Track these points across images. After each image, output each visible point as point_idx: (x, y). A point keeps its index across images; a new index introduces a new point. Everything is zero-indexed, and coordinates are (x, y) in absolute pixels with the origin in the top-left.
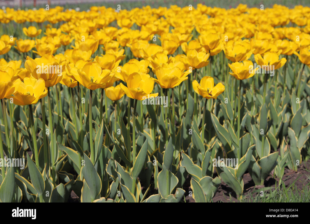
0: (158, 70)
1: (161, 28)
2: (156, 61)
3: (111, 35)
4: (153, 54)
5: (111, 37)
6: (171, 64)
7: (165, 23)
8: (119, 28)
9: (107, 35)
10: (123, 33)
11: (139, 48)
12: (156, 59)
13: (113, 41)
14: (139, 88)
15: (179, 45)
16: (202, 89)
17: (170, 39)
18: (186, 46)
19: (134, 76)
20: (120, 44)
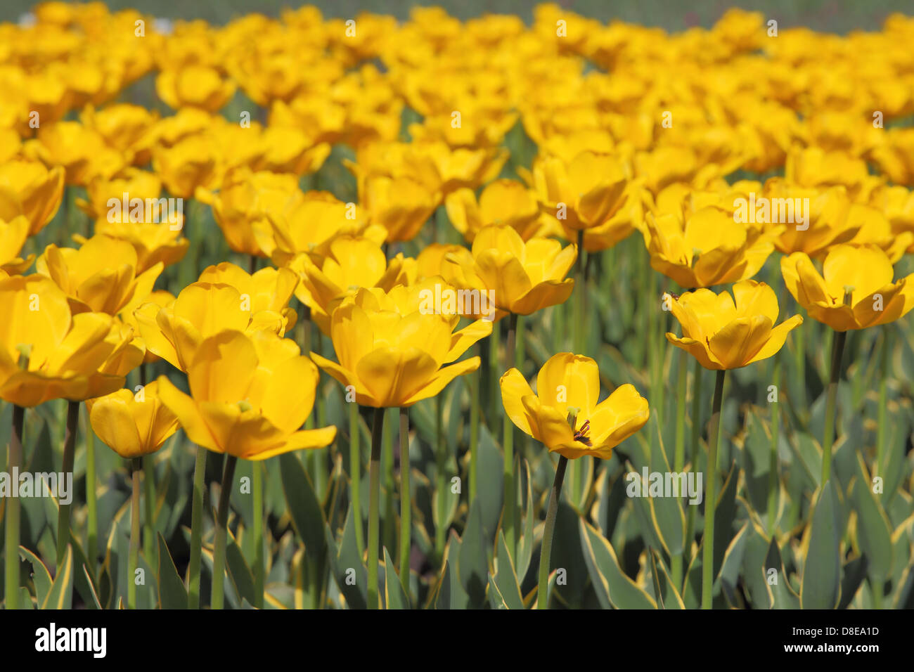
0: (344, 319)
1: (362, 116)
2: (330, 273)
3: (121, 142)
4: (318, 240)
5: (122, 153)
6: (397, 290)
7: (380, 93)
8: (166, 112)
9: (108, 142)
10: (183, 137)
11: (252, 210)
12: (329, 264)
13: (133, 172)
14: (248, 403)
15: (438, 197)
16: (547, 410)
17: (398, 172)
18: (467, 207)
19: (223, 348)
20: (164, 187)
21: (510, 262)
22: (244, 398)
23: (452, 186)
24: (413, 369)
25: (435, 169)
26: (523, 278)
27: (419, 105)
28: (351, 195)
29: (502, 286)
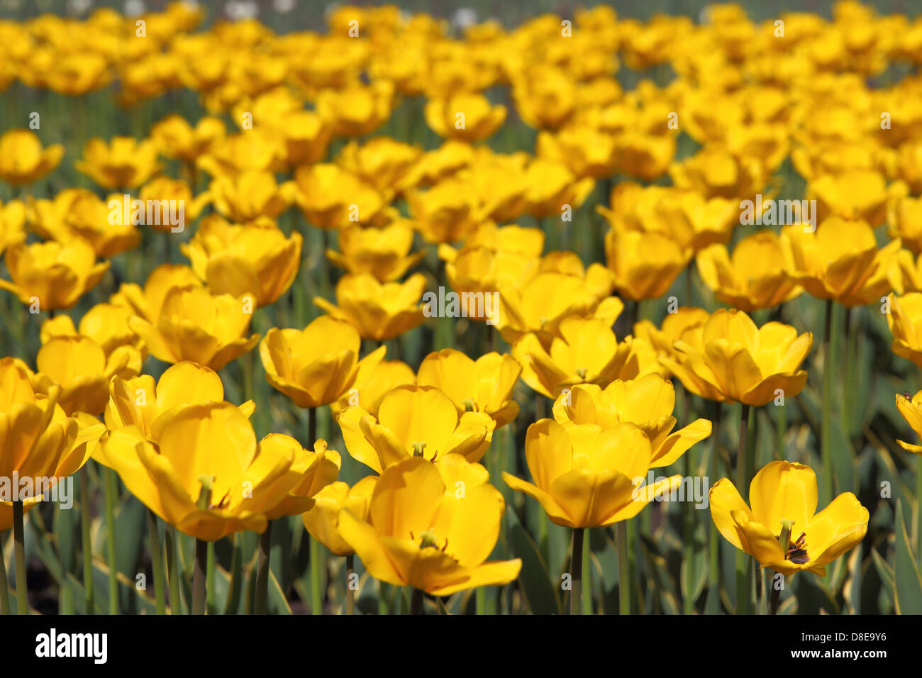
0: (542, 435)
1: (635, 139)
3: (384, 181)
4: (550, 315)
5: (381, 194)
6: (616, 386)
8: (432, 141)
9: (367, 180)
10: (449, 172)
12: (557, 345)
15: (689, 253)
16: (756, 526)
17: (651, 224)
18: (720, 266)
19: (407, 476)
20: (417, 234)
21: (739, 353)
23: (705, 239)
25: (687, 221)
26: (753, 370)
27: (696, 132)
28: (599, 254)
29: (731, 377)
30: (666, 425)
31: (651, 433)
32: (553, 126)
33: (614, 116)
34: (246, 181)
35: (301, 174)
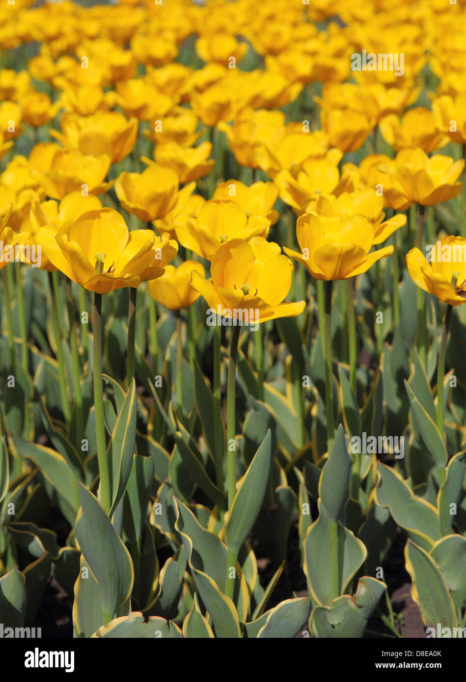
0: (305, 224)
1: (325, 60)
2: (303, 183)
3: (170, 89)
4: (297, 161)
5: (172, 96)
6: (344, 196)
7: (338, 42)
9: (161, 90)
10: (211, 84)
11: (253, 140)
12: (302, 176)
13: (179, 110)
14: (248, 286)
15: (373, 123)
17: (353, 105)
18: (394, 128)
19: (232, 251)
20: (199, 119)
21: (420, 172)
22: (246, 282)
23: (387, 112)
24: (350, 256)
25: (375, 102)
26: (428, 182)
29: (415, 188)
30: (379, 217)
31: (373, 221)
32: (274, 52)
33: (312, 45)
34: (84, 92)
35: (119, 86)
